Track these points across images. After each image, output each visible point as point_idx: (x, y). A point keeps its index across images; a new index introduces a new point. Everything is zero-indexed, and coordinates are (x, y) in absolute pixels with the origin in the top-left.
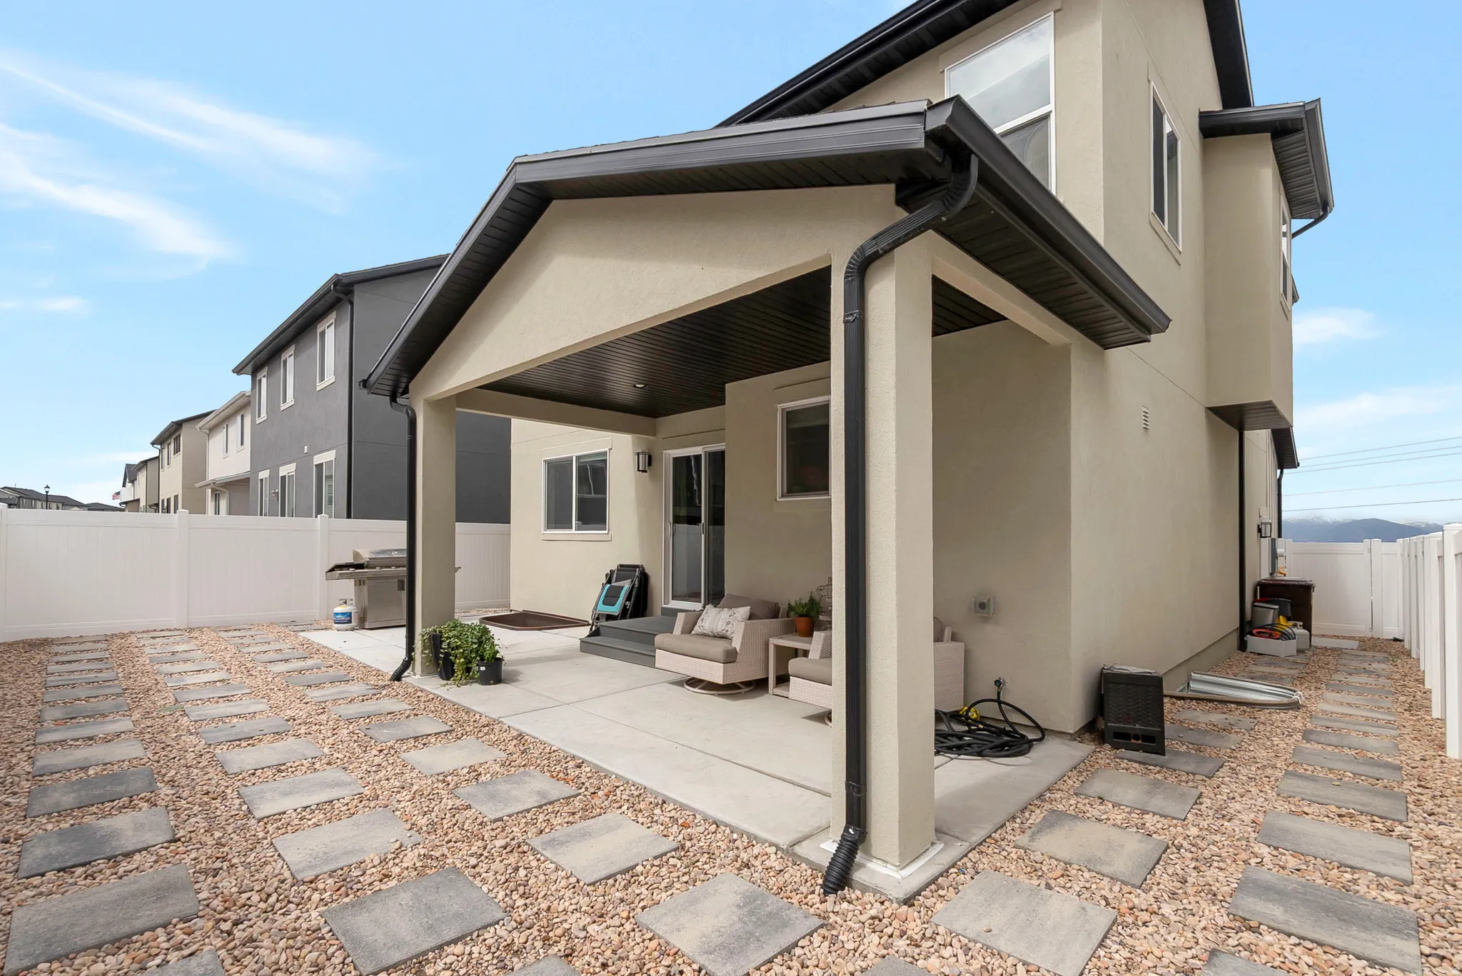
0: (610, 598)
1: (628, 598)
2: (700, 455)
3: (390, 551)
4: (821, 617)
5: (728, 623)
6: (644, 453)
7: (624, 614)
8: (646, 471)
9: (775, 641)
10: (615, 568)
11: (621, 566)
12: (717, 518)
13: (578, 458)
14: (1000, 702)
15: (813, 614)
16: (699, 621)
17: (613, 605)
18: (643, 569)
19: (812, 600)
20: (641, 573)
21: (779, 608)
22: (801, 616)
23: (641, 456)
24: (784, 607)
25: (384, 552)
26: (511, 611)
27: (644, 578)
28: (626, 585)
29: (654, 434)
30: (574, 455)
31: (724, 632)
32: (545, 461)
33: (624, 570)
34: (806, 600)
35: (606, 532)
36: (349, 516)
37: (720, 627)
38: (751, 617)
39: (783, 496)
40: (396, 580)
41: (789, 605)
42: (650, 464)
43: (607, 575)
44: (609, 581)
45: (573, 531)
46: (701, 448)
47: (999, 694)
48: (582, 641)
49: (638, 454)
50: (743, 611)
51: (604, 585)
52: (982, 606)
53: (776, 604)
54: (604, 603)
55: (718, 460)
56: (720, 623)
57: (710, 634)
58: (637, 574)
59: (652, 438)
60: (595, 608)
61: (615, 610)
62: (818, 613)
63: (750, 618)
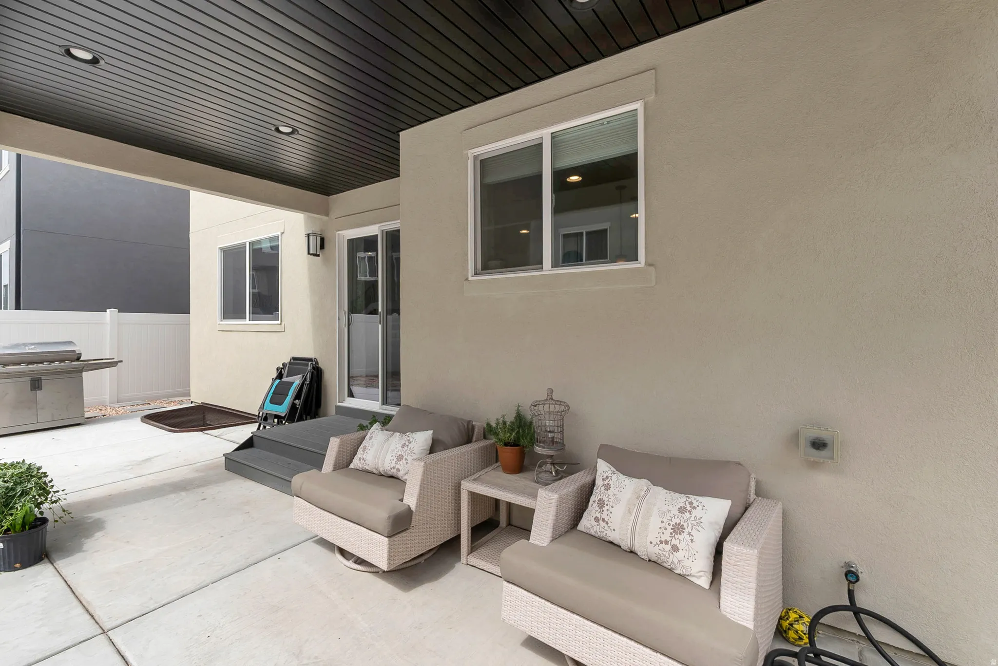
0: (277, 396)
1: (298, 396)
2: (377, 236)
3: (25, 345)
4: (538, 450)
5: (400, 458)
6: (314, 234)
7: (293, 415)
8: (318, 256)
9: (468, 486)
10: (287, 361)
11: (294, 359)
12: (394, 308)
13: (252, 244)
14: (857, 612)
15: (523, 442)
16: (360, 450)
17: (280, 404)
18: (317, 363)
19: (519, 416)
20: (313, 368)
21: (473, 427)
22: (506, 444)
23: (311, 237)
24: (479, 425)
25: (17, 346)
26: (192, 402)
27: (317, 374)
28: (297, 380)
29: (327, 214)
30: (247, 240)
31: (394, 471)
32: (221, 249)
33: (297, 364)
34: (510, 418)
35: (279, 322)
36: (18, 307)
37: (387, 464)
38: (433, 448)
39: (476, 274)
40: (28, 379)
41: (488, 424)
42: (322, 247)
43: (277, 369)
44: (280, 376)
45: (247, 321)
46: (378, 226)
47: (851, 594)
48: (227, 456)
49: (308, 236)
50: (422, 439)
51: (274, 380)
52: (819, 445)
53: (469, 422)
54: (272, 402)
55: (393, 239)
56: (389, 457)
57: (375, 471)
58: (309, 368)
59: (325, 218)
60: (262, 406)
61: (282, 409)
62: (533, 441)
63: (432, 450)
